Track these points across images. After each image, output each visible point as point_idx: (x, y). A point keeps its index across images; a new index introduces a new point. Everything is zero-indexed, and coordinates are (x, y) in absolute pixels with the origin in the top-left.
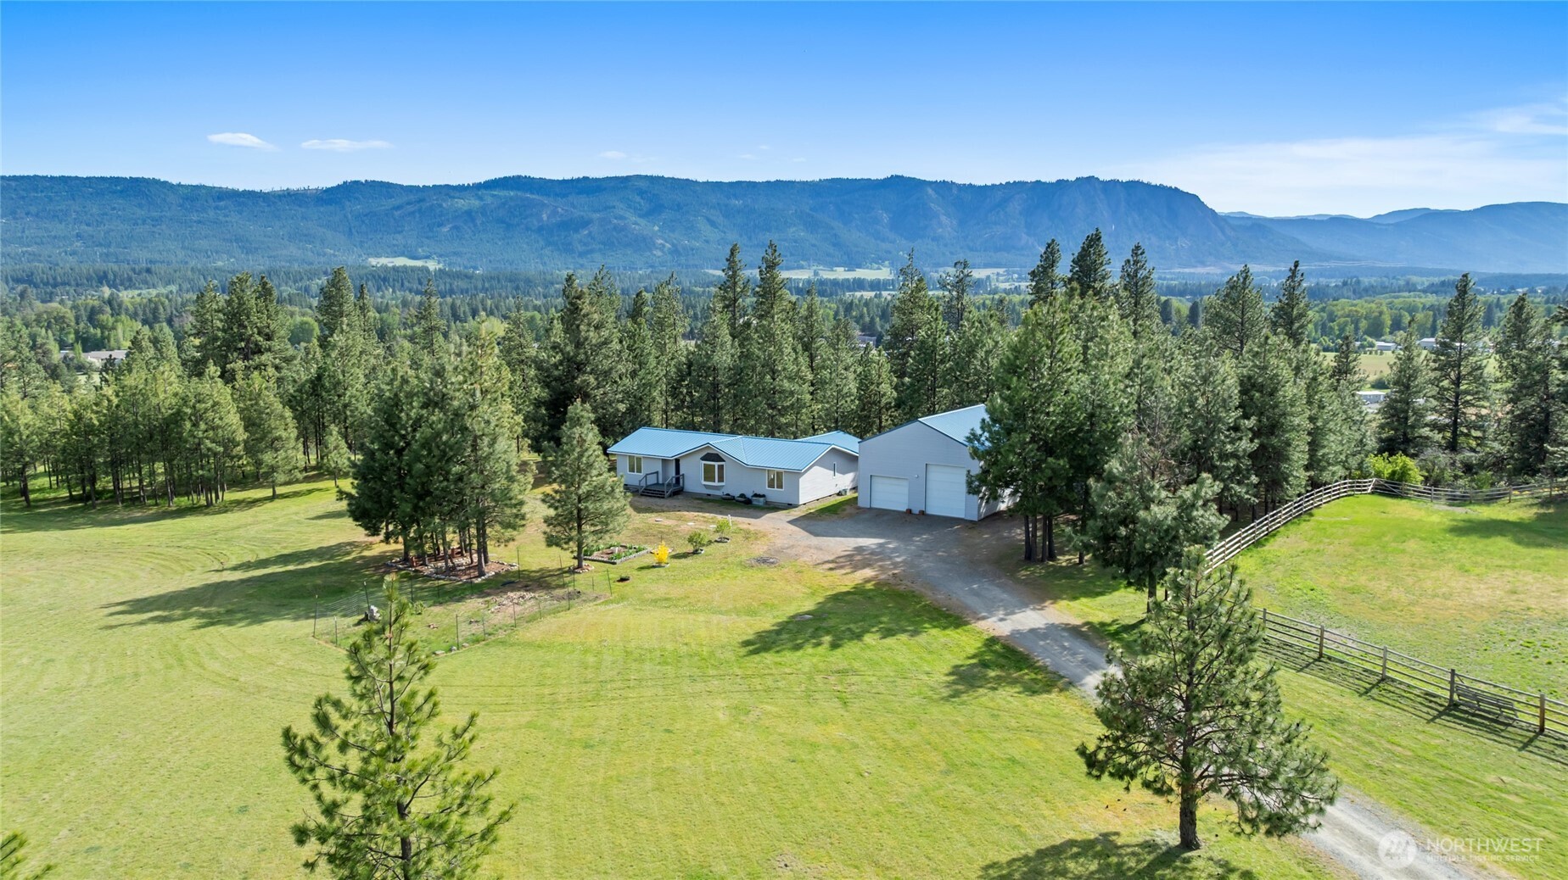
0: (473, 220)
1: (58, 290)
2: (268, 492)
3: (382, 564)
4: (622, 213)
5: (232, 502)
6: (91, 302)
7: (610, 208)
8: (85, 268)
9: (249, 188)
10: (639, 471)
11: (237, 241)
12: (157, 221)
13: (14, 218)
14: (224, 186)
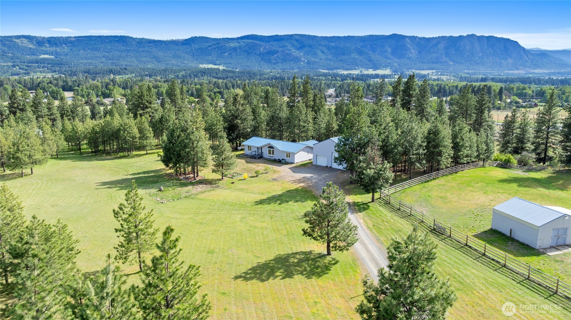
0: (236, 51)
1: (97, 76)
2: (145, 152)
3: (170, 175)
4: (289, 48)
5: (135, 155)
6: (107, 81)
7: (285, 46)
8: (106, 68)
9: (159, 39)
10: (251, 150)
11: (155, 58)
12: (129, 51)
13: (85, 51)
14: (151, 38)
